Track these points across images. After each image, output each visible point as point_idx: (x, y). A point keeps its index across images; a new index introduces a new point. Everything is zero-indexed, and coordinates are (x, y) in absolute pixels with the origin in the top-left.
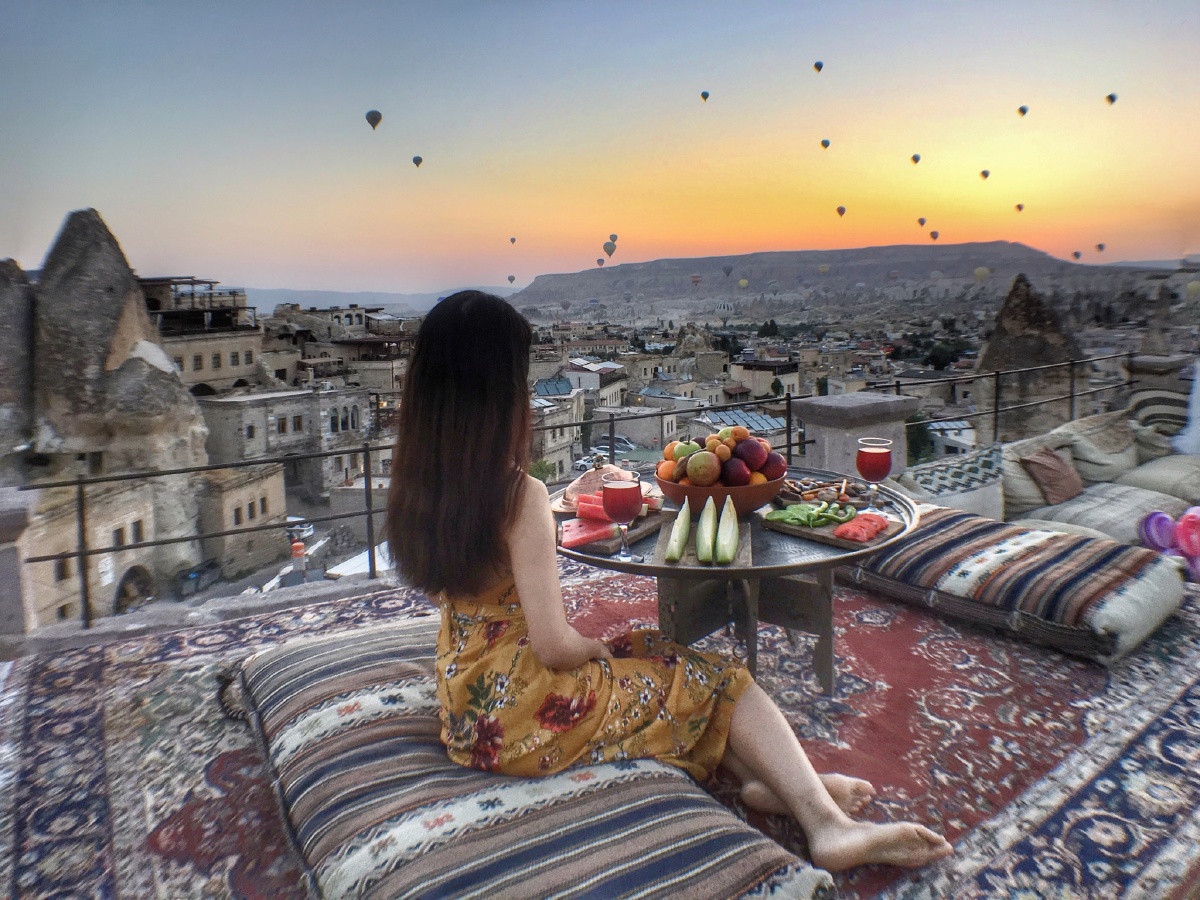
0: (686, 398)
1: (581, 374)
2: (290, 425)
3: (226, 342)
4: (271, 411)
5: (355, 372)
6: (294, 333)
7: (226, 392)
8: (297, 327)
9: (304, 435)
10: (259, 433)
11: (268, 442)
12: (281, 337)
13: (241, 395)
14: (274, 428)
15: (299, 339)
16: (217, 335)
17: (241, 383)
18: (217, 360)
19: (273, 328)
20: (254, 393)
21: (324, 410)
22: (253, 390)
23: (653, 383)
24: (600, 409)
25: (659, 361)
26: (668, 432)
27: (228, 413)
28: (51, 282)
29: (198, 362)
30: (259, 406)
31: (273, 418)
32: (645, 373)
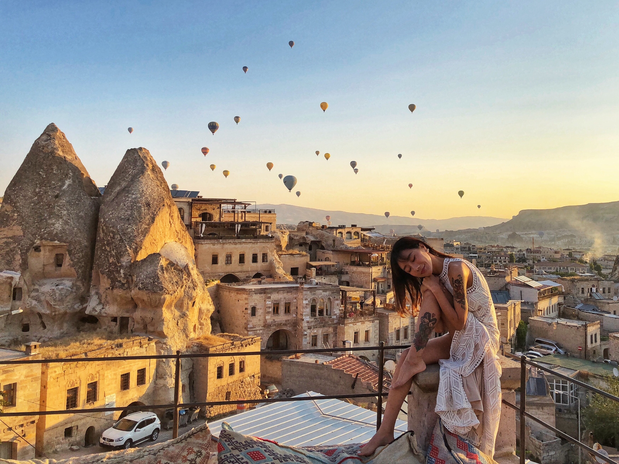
1: (524, 289)
2: (282, 309)
3: (250, 245)
4: (270, 298)
5: (347, 273)
6: (309, 242)
7: (246, 281)
8: (312, 239)
9: (291, 317)
10: (259, 312)
11: (265, 320)
12: (301, 245)
13: (255, 284)
14: (271, 310)
15: (314, 247)
16: (244, 240)
17: (258, 275)
18: (242, 259)
19: (296, 238)
20: (264, 283)
21: (306, 299)
22: (263, 281)
23: (587, 300)
24: (535, 318)
25: (595, 283)
26: (592, 343)
27: (239, 296)
28: (111, 196)
29: (229, 258)
30: (260, 293)
31: (270, 303)
32: (583, 292)
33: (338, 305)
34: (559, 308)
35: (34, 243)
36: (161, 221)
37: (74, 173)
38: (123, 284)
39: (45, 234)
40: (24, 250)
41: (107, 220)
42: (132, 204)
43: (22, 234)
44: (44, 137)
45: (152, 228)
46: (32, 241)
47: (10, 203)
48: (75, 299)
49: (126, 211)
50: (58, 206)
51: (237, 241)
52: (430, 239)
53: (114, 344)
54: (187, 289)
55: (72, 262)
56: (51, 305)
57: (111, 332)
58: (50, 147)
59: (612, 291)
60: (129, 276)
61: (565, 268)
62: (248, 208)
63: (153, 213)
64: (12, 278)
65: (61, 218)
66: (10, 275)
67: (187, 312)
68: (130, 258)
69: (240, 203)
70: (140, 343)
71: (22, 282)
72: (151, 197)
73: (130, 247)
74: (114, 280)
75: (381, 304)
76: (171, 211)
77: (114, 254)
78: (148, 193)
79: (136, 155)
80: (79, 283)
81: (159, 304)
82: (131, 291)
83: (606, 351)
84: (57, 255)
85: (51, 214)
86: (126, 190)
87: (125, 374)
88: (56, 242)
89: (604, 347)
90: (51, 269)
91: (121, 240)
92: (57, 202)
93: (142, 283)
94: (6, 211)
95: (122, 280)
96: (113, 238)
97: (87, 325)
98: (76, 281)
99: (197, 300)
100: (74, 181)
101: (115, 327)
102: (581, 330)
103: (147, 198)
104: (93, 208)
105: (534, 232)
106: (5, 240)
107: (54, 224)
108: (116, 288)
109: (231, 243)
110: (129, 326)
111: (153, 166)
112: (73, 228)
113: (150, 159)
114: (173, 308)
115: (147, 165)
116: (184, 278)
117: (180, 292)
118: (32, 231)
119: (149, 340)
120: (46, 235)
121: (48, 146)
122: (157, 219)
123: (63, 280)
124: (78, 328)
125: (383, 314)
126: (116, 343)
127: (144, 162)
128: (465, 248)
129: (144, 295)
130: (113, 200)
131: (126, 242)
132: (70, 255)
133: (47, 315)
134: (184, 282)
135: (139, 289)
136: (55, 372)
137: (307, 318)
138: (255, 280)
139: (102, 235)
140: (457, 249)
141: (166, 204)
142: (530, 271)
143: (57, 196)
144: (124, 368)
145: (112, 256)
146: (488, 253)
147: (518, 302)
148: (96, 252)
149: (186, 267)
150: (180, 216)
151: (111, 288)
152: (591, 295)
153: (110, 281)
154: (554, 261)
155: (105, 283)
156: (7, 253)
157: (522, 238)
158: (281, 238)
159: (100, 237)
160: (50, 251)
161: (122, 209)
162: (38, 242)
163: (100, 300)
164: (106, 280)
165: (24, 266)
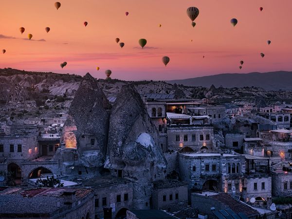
2: (211, 168)
4: (203, 162)
9: (217, 172)
10: (198, 169)
11: (201, 174)
14: (204, 168)
21: (224, 163)
27: (187, 160)
28: (115, 111)
31: (204, 164)
33: (244, 167)
35: (82, 134)
36: (137, 123)
40: (78, 137)
42: (123, 115)
43: (77, 130)
44: (85, 81)
45: (132, 127)
48: (99, 160)
49: (121, 119)
51: (190, 128)
55: (98, 143)
56: (89, 163)
60: (121, 151)
63: (133, 120)
65: (93, 122)
68: (122, 142)
70: (125, 182)
71: (78, 152)
73: (122, 137)
77: (115, 140)
78: (131, 109)
82: (122, 158)
84: (92, 139)
85: (88, 120)
90: (89, 146)
92: (91, 114)
94: (70, 118)
95: (118, 153)
96: (115, 132)
98: (100, 152)
99: (155, 163)
101: (116, 174)
103: (130, 112)
104: (107, 116)
106: (70, 132)
107: (90, 125)
108: (116, 156)
109: (187, 129)
110: (122, 174)
112: (98, 126)
118: (81, 128)
120: (86, 130)
123: (94, 151)
124: (102, 174)
132: (97, 140)
133: (88, 168)
137: (225, 174)
138: (200, 151)
141: (140, 114)
143: (91, 111)
144: (118, 193)
148: (108, 139)
153: (113, 153)
156: (71, 139)
159: (110, 131)
160: (89, 138)
163: (110, 162)
165: (78, 145)
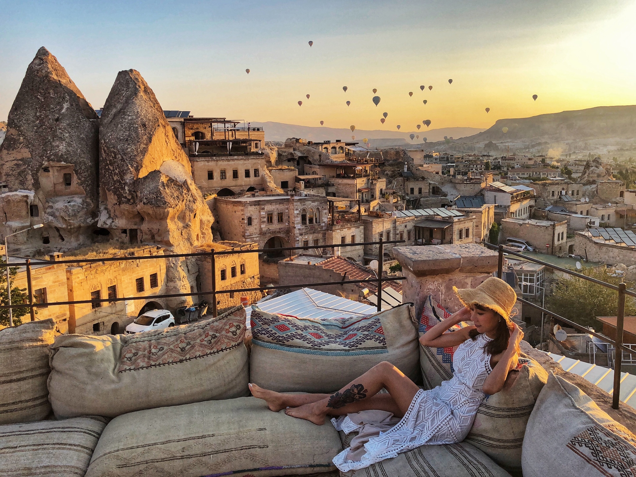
0: (581, 216)
1: (499, 195)
2: (275, 218)
3: (241, 162)
5: (333, 185)
6: (297, 158)
7: (241, 194)
8: (299, 154)
10: (255, 222)
11: (261, 229)
12: (289, 160)
13: (249, 197)
15: (301, 162)
16: (236, 157)
17: (251, 189)
18: (235, 174)
19: (284, 154)
20: (258, 196)
21: (297, 210)
22: (256, 194)
23: (556, 202)
24: (507, 220)
25: (565, 186)
26: (559, 240)
27: (236, 208)
28: (108, 118)
29: (223, 174)
30: (255, 205)
31: (264, 213)
32: (553, 195)
33: (326, 214)
34: (531, 210)
35: (43, 164)
36: (157, 141)
37: (70, 97)
38: (129, 200)
39: (51, 155)
40: (35, 171)
41: (107, 141)
42: (128, 125)
43: (30, 156)
44: (37, 61)
45: (150, 148)
46: (40, 162)
47: (14, 127)
48: (86, 214)
49: (124, 132)
50: (60, 129)
51: (229, 158)
52: (410, 151)
53: (126, 253)
54: (188, 202)
55: (79, 181)
56: (66, 220)
57: (122, 243)
58: (44, 71)
59: (580, 193)
60: (133, 193)
61: (538, 173)
62: (238, 126)
63: (149, 134)
64: (27, 197)
65: (64, 140)
66: (25, 194)
67: (190, 223)
68: (133, 175)
69: (229, 122)
70: (150, 251)
71: (37, 200)
72: (146, 118)
73: (132, 166)
74: (120, 196)
75: (365, 212)
76: (166, 131)
77: (117, 172)
78: (143, 114)
79: (127, 77)
80: (88, 200)
81: (163, 217)
82: (137, 206)
83: (571, 247)
84: (65, 174)
85: (54, 136)
86: (122, 112)
87: (140, 279)
88: (63, 163)
89: (569, 244)
90: (61, 187)
91: (123, 160)
92: (58, 125)
93: (146, 199)
94: (12, 134)
95: (127, 196)
96: (115, 157)
97: (100, 237)
98: (86, 198)
99: (198, 213)
100: (72, 105)
101: (126, 238)
102: (550, 229)
103: (142, 119)
104: (93, 130)
105: (509, 140)
106: (15, 162)
107: (58, 146)
108: (123, 203)
109: (224, 160)
110: (138, 236)
111: (145, 88)
112: (77, 150)
113: (142, 80)
114: (176, 220)
115: (139, 87)
116: (184, 193)
117: (181, 206)
118: (39, 153)
119: (157, 249)
120: (52, 157)
121: (42, 70)
122: (154, 139)
123: (73, 197)
124: (93, 240)
125: (367, 220)
126: (128, 252)
127: (136, 84)
128: (443, 158)
129: (149, 209)
130: (111, 122)
131: (127, 162)
132: (77, 175)
133: (63, 229)
134: (185, 196)
135: (144, 203)
136: (78, 278)
137: (299, 226)
138: (249, 194)
139: (104, 155)
140: (436, 159)
141: (160, 125)
142: (504, 177)
143: (57, 120)
144: (138, 273)
145: (115, 174)
146: (465, 162)
147: (492, 206)
148: (100, 171)
149: (185, 182)
150: (174, 136)
151: (118, 203)
152: (560, 198)
153: (116, 197)
154: (528, 167)
155: (112, 199)
156: (19, 174)
157: (497, 147)
158: (270, 154)
159: (102, 157)
160: (58, 171)
161: (120, 130)
162: (46, 164)
163: (110, 215)
164: (112, 197)
165: (37, 186)
